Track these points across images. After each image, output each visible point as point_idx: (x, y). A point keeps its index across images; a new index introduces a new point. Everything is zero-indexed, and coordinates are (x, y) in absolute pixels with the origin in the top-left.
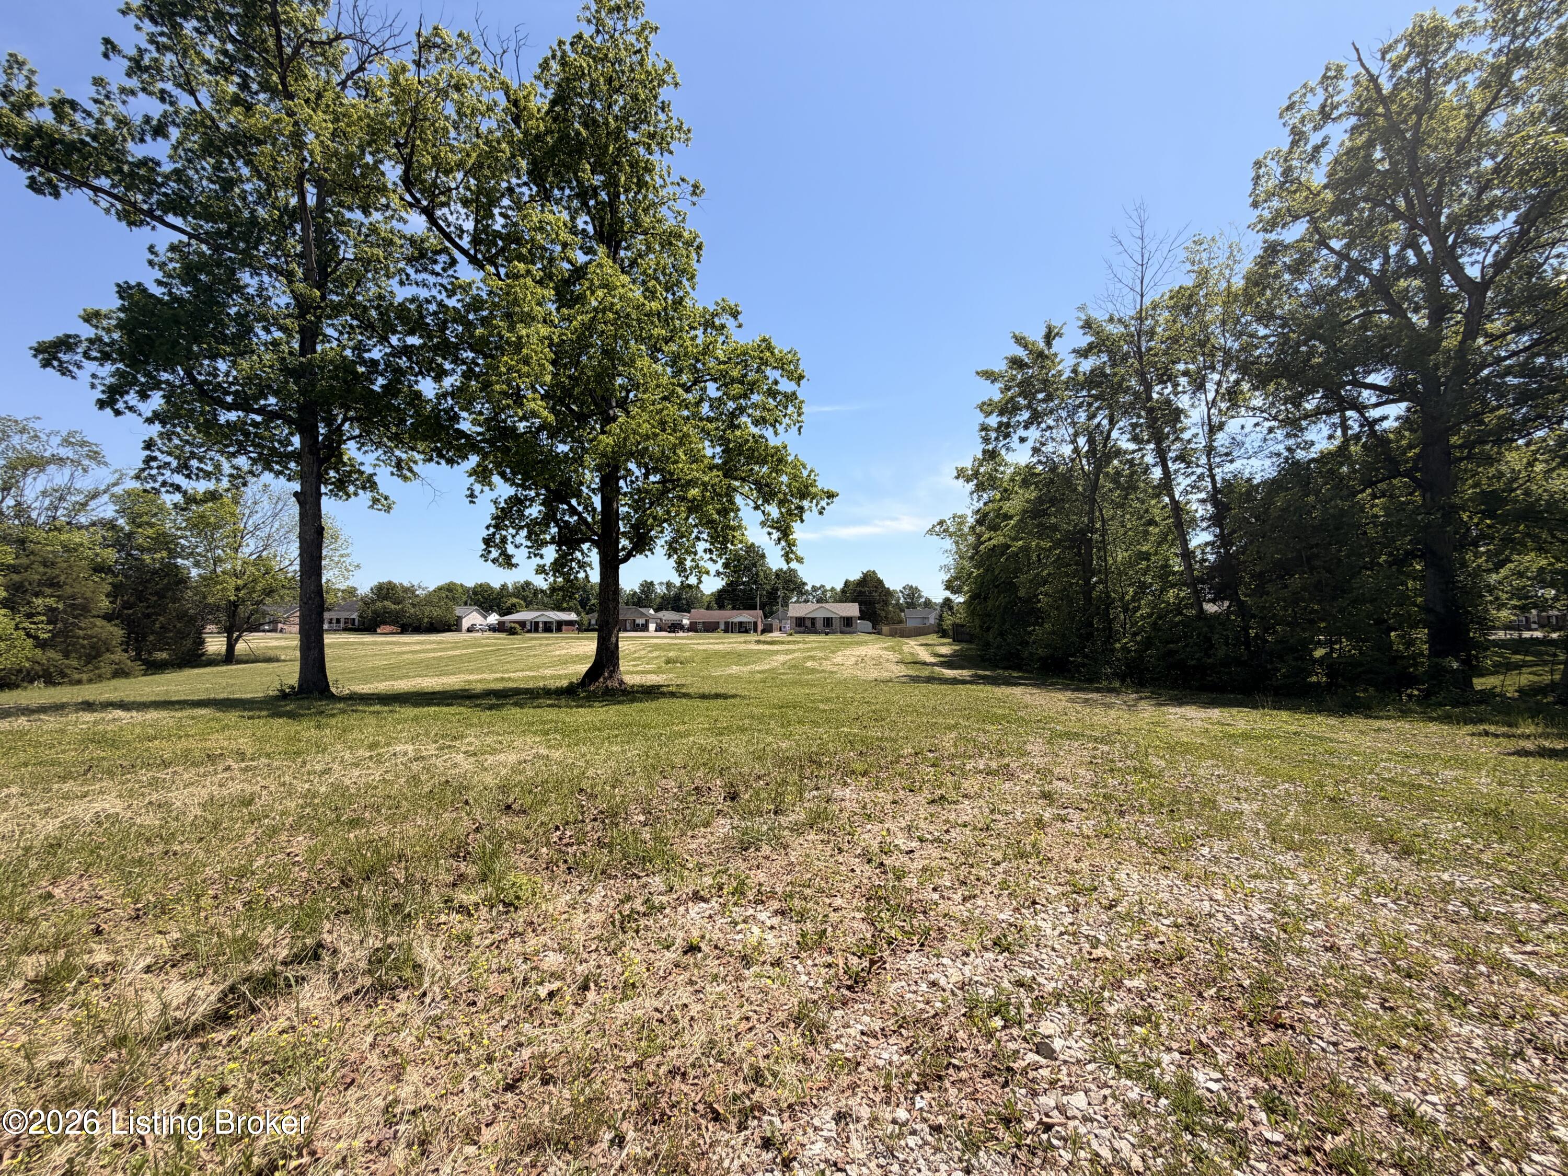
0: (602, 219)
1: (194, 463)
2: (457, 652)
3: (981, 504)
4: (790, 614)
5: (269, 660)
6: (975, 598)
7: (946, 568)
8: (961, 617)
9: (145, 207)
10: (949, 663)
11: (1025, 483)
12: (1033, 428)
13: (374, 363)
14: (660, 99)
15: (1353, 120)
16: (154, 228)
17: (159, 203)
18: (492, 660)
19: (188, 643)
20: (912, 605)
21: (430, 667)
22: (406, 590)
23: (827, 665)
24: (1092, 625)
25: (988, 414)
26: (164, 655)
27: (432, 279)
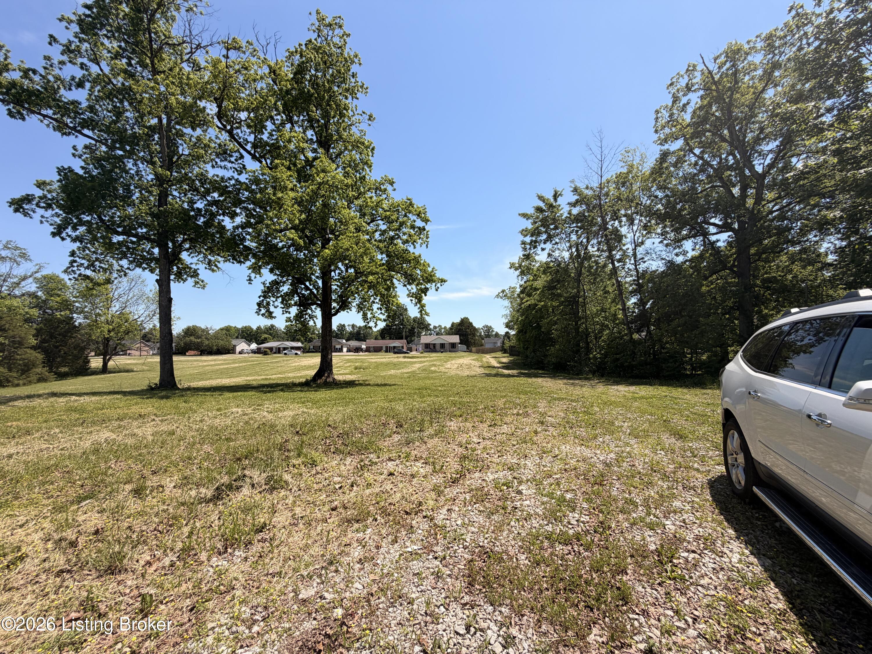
0: (321, 134)
1: (97, 263)
2: (237, 365)
3: (523, 283)
4: (422, 342)
5: (128, 371)
6: (520, 332)
7: (506, 316)
8: (513, 342)
9: (71, 125)
10: (507, 367)
11: (544, 272)
12: (548, 243)
13: (199, 210)
14: (352, 71)
15: (702, 92)
16: (76, 136)
17: (80, 123)
18: (257, 369)
19: (81, 361)
20: (488, 336)
21: (222, 373)
22: (203, 331)
23: (442, 369)
24: (579, 345)
25: (525, 236)
26: (66, 369)
27: (229, 165)
